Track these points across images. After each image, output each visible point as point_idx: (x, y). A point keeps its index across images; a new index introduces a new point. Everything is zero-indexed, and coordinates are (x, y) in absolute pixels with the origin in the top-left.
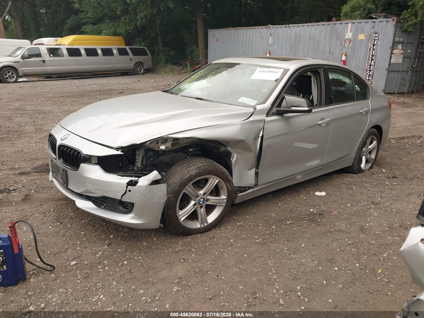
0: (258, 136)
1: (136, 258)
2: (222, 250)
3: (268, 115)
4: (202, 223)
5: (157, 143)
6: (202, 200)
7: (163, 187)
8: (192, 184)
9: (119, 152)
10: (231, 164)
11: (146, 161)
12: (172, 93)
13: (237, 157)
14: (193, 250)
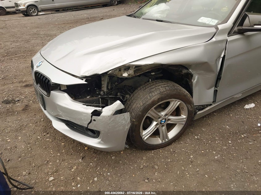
0: (220, 57)
1: (105, 174)
2: (183, 168)
3: (229, 34)
4: (163, 139)
5: (120, 70)
6: (164, 120)
7: (127, 116)
8: (155, 108)
9: (83, 82)
10: (192, 85)
11: (111, 86)
12: (135, 17)
13: (198, 79)
14: (156, 167)
